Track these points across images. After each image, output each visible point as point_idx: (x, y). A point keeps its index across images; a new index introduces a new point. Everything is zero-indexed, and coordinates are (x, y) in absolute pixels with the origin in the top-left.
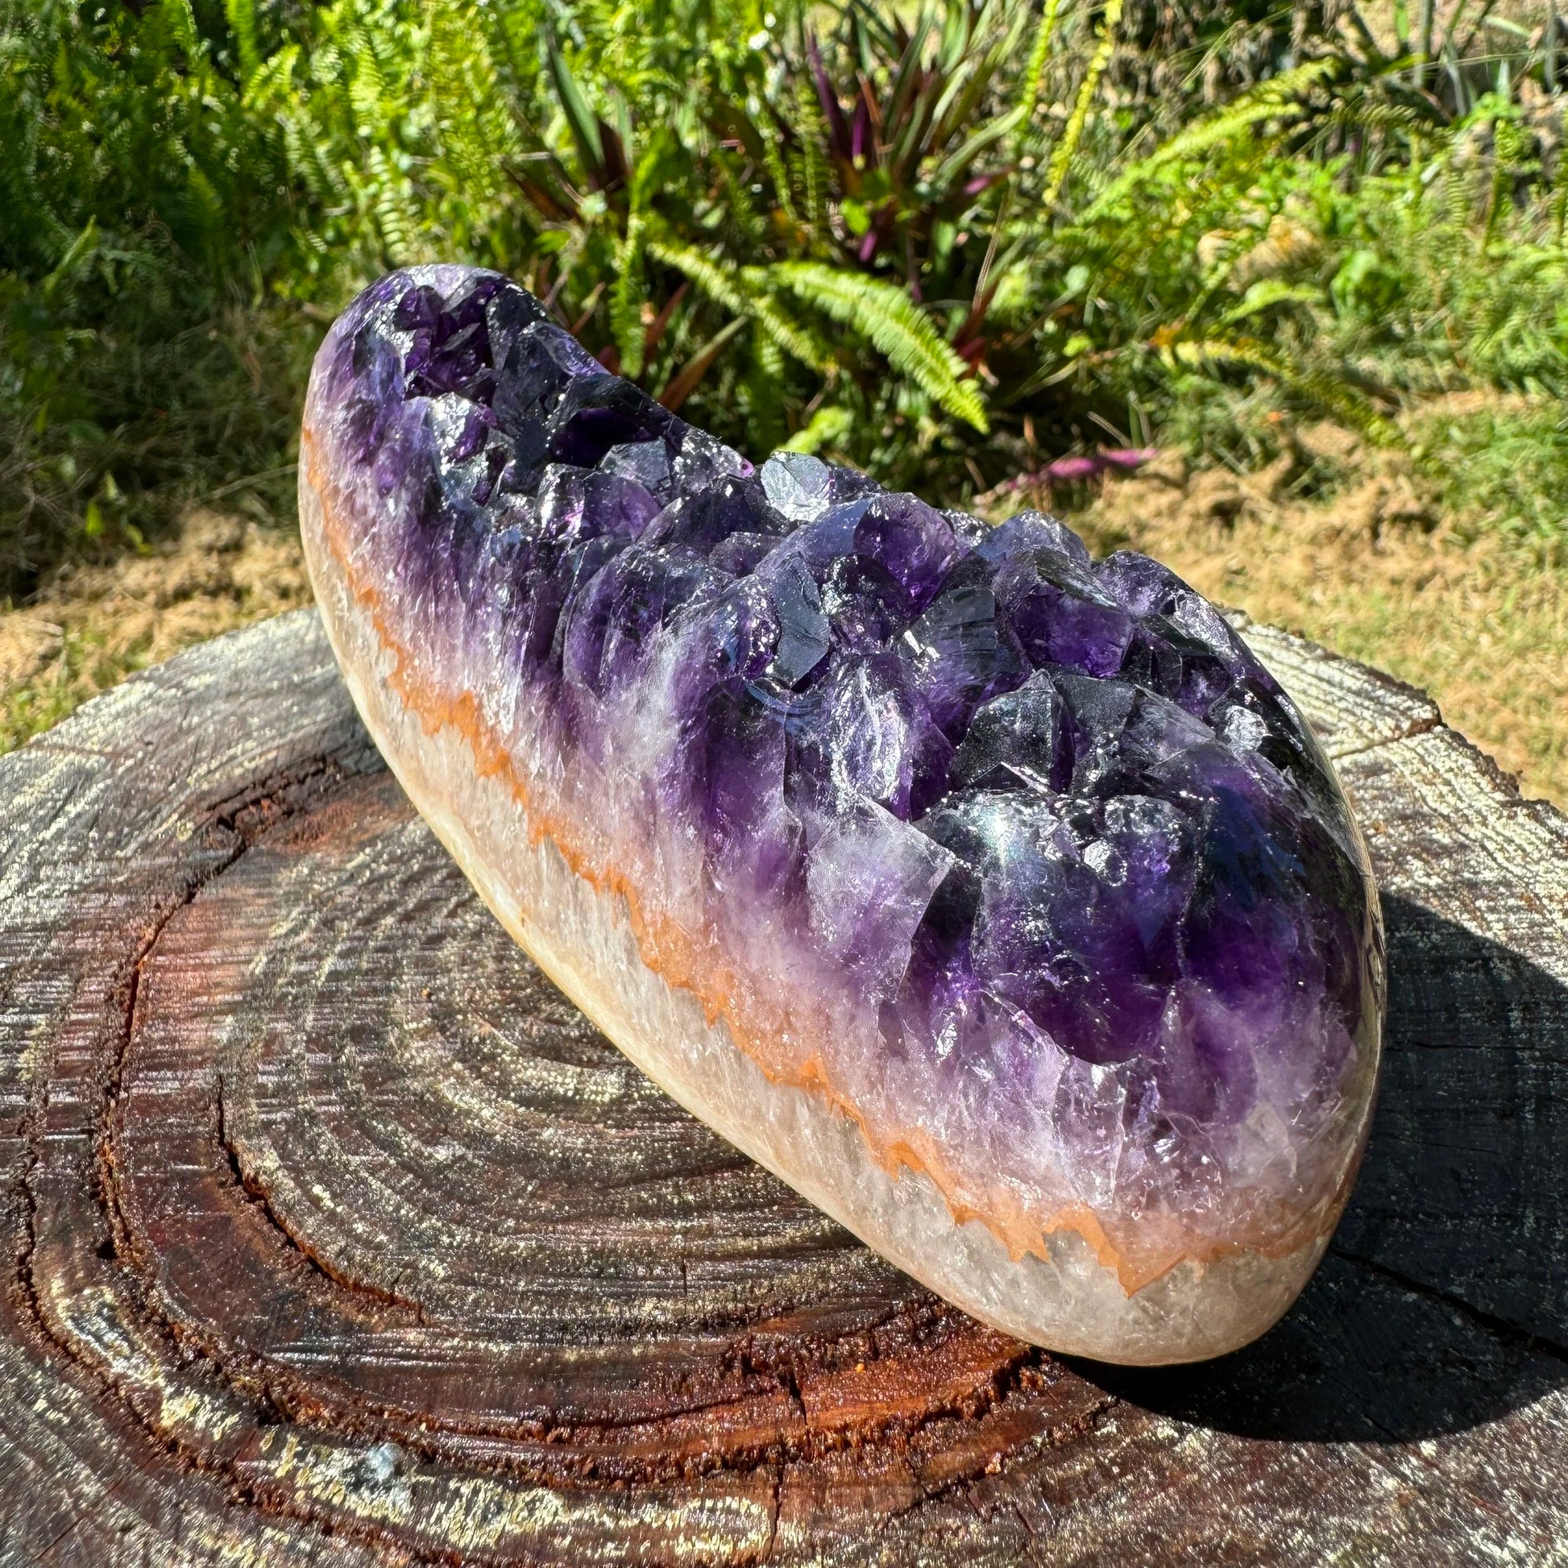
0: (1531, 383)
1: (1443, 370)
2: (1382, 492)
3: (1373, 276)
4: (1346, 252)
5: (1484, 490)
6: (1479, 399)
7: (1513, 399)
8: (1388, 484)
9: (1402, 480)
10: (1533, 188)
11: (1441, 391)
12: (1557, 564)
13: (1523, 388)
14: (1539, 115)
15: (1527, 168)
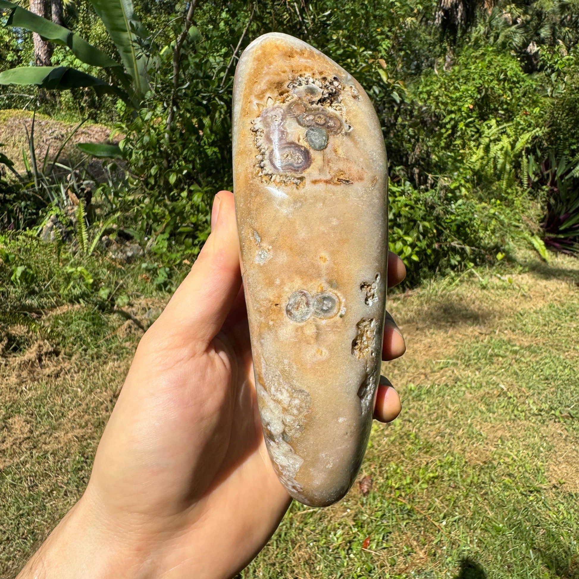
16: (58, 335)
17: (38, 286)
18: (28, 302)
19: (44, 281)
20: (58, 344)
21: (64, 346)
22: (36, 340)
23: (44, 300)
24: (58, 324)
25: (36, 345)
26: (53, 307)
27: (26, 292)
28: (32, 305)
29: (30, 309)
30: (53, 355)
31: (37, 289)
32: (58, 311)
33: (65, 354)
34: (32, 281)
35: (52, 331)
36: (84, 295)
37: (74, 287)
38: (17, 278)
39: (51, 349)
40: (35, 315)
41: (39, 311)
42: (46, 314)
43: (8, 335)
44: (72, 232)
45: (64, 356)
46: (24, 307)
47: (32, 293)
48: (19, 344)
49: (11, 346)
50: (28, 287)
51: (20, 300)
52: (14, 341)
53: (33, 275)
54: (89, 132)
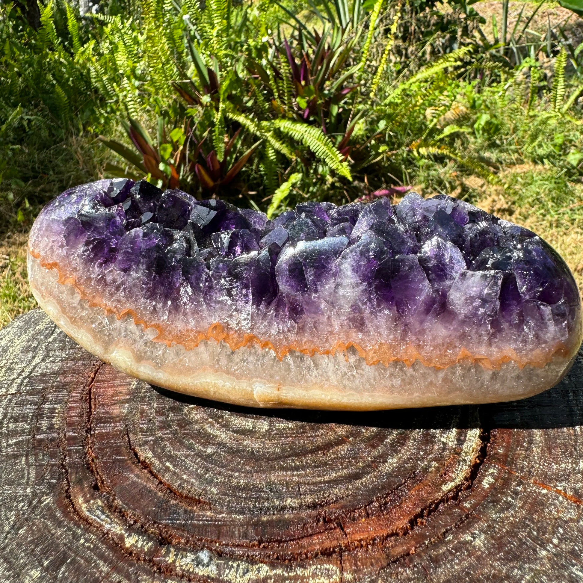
0: (545, 161)
1: (515, 156)
2: (494, 201)
3: (488, 123)
4: (479, 115)
5: (530, 200)
6: (528, 167)
7: (540, 167)
8: (496, 198)
9: (501, 197)
10: (544, 91)
11: (514, 164)
12: (557, 227)
13: (543, 163)
14: (546, 65)
15: (542, 84)
16: (515, 193)
17: (501, 139)
18: (487, 154)
19: (507, 134)
20: (514, 203)
21: (520, 206)
22: (490, 196)
23: (504, 155)
24: (517, 181)
25: (490, 199)
26: (512, 164)
27: (486, 143)
28: (490, 158)
29: (488, 162)
30: (507, 213)
31: (498, 142)
32: (518, 169)
33: (520, 214)
34: (495, 132)
35: (509, 188)
36: (549, 156)
37: (540, 146)
38: (481, 127)
39: (505, 206)
40: (492, 169)
41: (496, 166)
42: (504, 171)
43: (462, 185)
44: (544, 87)
45: (519, 217)
46: (482, 159)
47: (493, 145)
48: (471, 196)
49: (463, 196)
50: (489, 139)
51: (478, 152)
52: (467, 191)
53: (497, 125)
54: (559, 13)
